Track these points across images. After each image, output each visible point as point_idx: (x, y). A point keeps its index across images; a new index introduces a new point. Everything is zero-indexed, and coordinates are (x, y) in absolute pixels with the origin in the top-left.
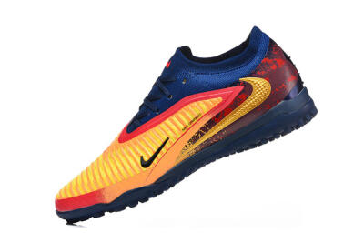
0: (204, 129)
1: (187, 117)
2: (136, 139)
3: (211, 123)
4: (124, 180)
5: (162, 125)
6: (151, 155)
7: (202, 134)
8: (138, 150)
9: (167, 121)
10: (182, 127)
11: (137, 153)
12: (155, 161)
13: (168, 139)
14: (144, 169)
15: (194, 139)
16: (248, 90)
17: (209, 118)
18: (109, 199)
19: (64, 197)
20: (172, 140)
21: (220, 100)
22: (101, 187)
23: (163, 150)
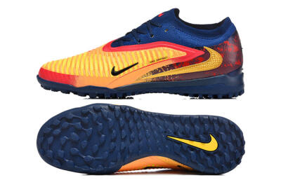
0: (165, 69)
1: (157, 55)
2: (116, 53)
3: (171, 67)
4: (94, 76)
5: (138, 52)
6: (121, 68)
7: (162, 71)
8: (114, 61)
9: (143, 51)
10: (150, 59)
11: (112, 63)
12: (122, 74)
13: (137, 63)
14: (112, 76)
15: (155, 72)
16: (206, 56)
17: (171, 63)
18: (79, 84)
19: (49, 69)
20: (140, 65)
21: (184, 54)
22: (77, 74)
23: (131, 69)
